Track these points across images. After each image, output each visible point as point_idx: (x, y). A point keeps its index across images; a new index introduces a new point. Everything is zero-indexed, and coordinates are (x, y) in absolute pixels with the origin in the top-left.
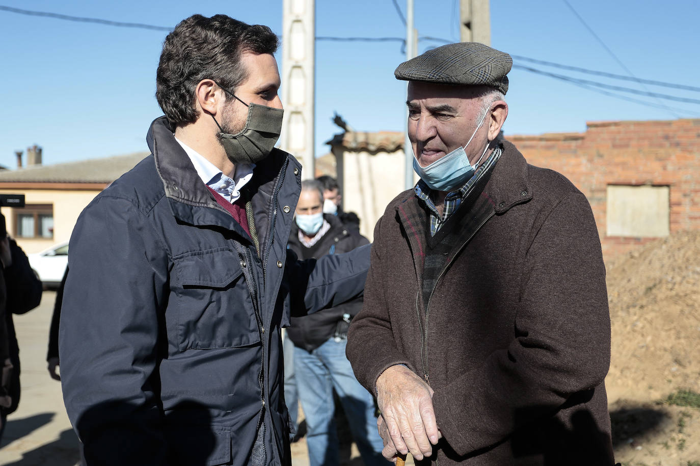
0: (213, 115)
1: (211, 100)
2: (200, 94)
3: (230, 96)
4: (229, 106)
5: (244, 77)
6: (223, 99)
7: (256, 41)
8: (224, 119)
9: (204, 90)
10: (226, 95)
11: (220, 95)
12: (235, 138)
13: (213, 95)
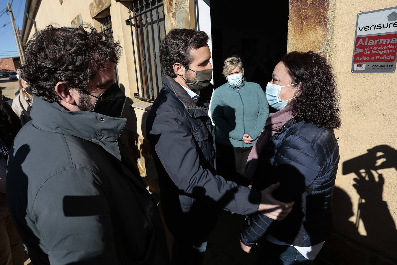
0: (182, 76)
1: (180, 70)
2: (175, 69)
3: (187, 68)
4: (187, 73)
5: (192, 60)
6: (185, 70)
7: (196, 43)
8: (186, 77)
9: (176, 67)
10: (186, 68)
11: (183, 68)
12: (192, 85)
13: (181, 68)
